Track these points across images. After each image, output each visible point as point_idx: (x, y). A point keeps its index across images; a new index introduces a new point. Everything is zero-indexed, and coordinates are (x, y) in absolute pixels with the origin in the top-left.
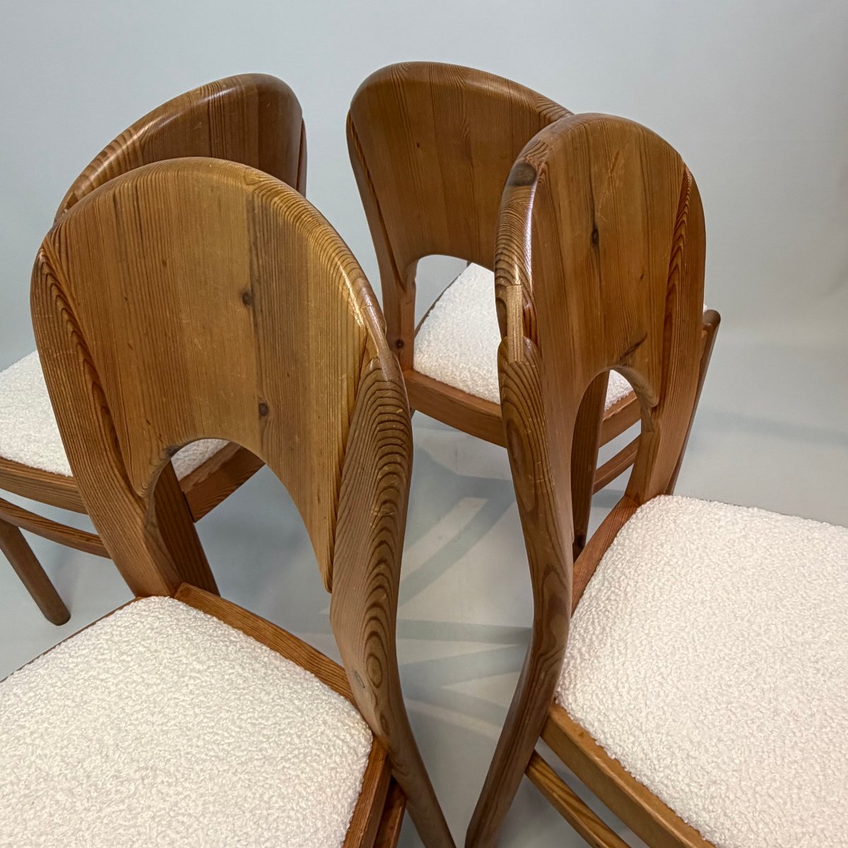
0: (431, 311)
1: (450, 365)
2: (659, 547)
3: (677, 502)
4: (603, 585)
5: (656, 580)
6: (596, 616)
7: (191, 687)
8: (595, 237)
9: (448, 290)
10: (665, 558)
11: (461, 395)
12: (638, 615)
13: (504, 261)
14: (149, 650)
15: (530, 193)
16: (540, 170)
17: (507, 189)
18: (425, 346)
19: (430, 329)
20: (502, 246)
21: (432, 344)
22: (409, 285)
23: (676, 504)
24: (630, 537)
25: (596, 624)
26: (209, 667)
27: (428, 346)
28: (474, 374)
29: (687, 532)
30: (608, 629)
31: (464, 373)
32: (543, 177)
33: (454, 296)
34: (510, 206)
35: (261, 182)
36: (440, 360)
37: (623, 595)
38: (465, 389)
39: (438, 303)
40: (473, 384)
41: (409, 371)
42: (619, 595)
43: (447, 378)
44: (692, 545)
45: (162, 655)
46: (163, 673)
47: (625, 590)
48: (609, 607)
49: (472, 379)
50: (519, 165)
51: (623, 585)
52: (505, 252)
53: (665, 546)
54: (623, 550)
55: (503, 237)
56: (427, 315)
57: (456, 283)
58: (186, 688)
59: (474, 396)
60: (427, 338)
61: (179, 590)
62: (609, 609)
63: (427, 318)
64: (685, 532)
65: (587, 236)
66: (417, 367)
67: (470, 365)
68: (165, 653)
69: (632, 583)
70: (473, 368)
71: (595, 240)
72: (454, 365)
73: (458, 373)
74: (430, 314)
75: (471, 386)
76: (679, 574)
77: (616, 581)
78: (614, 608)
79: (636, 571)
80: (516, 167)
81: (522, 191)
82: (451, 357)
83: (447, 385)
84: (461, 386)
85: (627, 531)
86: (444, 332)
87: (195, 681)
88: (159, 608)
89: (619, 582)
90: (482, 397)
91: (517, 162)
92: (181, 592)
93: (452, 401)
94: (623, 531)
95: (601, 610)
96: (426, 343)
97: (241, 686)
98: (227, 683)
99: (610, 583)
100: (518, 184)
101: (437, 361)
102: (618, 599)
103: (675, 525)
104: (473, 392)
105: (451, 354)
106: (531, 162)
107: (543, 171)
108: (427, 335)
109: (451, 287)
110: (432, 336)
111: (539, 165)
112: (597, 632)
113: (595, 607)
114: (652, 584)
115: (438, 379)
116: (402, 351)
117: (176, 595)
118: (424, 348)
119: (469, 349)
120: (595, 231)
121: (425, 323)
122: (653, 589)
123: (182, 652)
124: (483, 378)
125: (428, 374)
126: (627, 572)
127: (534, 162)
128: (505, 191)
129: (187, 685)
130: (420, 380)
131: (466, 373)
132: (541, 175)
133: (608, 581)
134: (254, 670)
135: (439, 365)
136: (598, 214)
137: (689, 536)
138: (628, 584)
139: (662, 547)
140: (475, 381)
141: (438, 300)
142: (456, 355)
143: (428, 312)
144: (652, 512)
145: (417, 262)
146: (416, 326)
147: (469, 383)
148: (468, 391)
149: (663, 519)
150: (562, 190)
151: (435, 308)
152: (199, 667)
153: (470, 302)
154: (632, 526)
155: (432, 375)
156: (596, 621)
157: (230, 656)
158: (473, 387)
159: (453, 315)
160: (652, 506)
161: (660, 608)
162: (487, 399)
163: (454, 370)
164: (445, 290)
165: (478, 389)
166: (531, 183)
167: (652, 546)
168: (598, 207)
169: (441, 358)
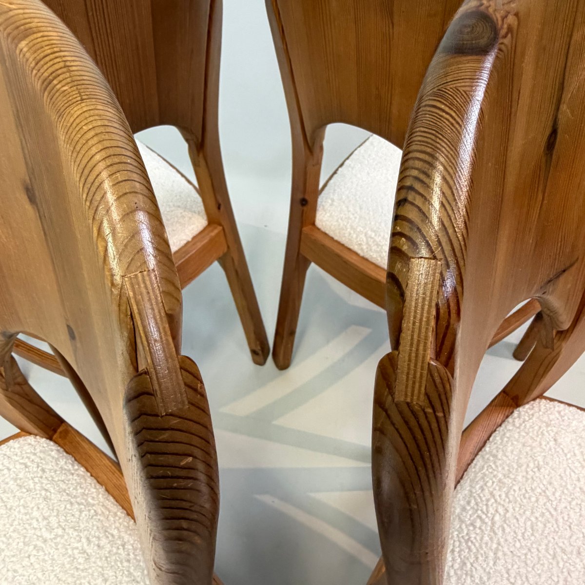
0: (340, 169)
1: (348, 226)
2: (536, 470)
3: (559, 412)
4: (469, 503)
5: (528, 513)
6: (457, 544)
7: (33, 559)
8: (552, 140)
9: (359, 149)
10: (541, 486)
11: (355, 257)
12: (505, 554)
13: (413, 204)
14: (6, 506)
15: (480, 69)
16: (505, 26)
17: (438, 58)
18: (328, 204)
19: (336, 188)
20: (415, 173)
21: (335, 203)
22: (316, 149)
23: (557, 415)
24: (504, 449)
25: (456, 554)
26: (57, 536)
27: (331, 205)
28: (369, 239)
29: (569, 456)
30: (469, 565)
31: (361, 236)
32: (507, 41)
33: (363, 156)
34: (440, 94)
35: (11, 10)
36: (340, 220)
37: (490, 523)
38: (359, 252)
39: (347, 162)
40: (367, 248)
41: (310, 226)
42: (486, 523)
43: (344, 239)
44: (573, 474)
45: (16, 513)
46: (11, 537)
47: (493, 519)
48: (473, 536)
49: (367, 243)
50: (467, 15)
51: (491, 510)
52: (418, 186)
53: (542, 470)
54: (495, 463)
55: (418, 155)
56: (335, 173)
57: (367, 143)
58: (27, 559)
59: (367, 260)
60: (332, 197)
61: (59, 431)
62: (472, 539)
63: (336, 176)
64: (566, 455)
65: (542, 140)
66: (318, 223)
67: (368, 229)
68: (19, 512)
69: (501, 510)
70: (369, 233)
71: (550, 144)
72: (352, 227)
73: (355, 236)
74: (339, 172)
75: (365, 251)
76: (555, 509)
77: (485, 503)
78: (478, 538)
79: (507, 496)
80: (460, 18)
81: (467, 63)
82: (351, 219)
83: (343, 245)
84: (356, 248)
85: (502, 439)
86: (347, 192)
87: (38, 552)
88: (31, 452)
89: (487, 505)
90: (374, 262)
91: (462, 10)
92: (61, 433)
93: (346, 262)
94: (497, 437)
95: (463, 537)
96: (330, 201)
97: (81, 567)
98: (68, 559)
99: (477, 504)
100: (460, 50)
101: (337, 221)
102: (483, 528)
103: (556, 444)
104: (367, 256)
105: (351, 216)
106: (491, 10)
107: (510, 29)
108: (331, 194)
109: (362, 147)
110: (336, 195)
111: (504, 18)
112: (456, 566)
113: (458, 531)
114: (524, 517)
115: (336, 238)
116: (305, 208)
117: (55, 437)
118: (327, 206)
119: (368, 213)
120: (554, 132)
121: (332, 181)
122: (525, 523)
123: (36, 514)
124: (378, 245)
125: (327, 232)
126: (497, 493)
127: (495, 10)
128: (434, 62)
129: (29, 556)
130: (320, 237)
131: (363, 236)
132: (505, 37)
133: (475, 499)
134: (99, 546)
135: (339, 225)
136: (564, 107)
137: (570, 461)
138: (497, 511)
139: (539, 470)
140: (370, 245)
141: (348, 158)
142: (356, 218)
143: (337, 170)
144: (531, 421)
145: (326, 127)
146: (321, 186)
147: (365, 247)
148: (362, 254)
149: (542, 434)
150: (528, 67)
151: (344, 167)
152: (47, 535)
153: (376, 164)
154: (508, 435)
155: (331, 234)
156: (457, 550)
157: (81, 525)
158: (367, 252)
159: (359, 176)
160: (531, 412)
161: (529, 550)
162: (379, 265)
163: (352, 232)
164: (356, 149)
165: (372, 254)
166: (484, 51)
167: (528, 466)
168: (567, 96)
169: (341, 219)
